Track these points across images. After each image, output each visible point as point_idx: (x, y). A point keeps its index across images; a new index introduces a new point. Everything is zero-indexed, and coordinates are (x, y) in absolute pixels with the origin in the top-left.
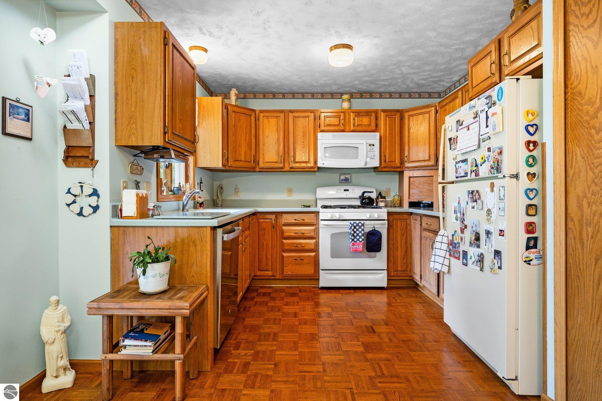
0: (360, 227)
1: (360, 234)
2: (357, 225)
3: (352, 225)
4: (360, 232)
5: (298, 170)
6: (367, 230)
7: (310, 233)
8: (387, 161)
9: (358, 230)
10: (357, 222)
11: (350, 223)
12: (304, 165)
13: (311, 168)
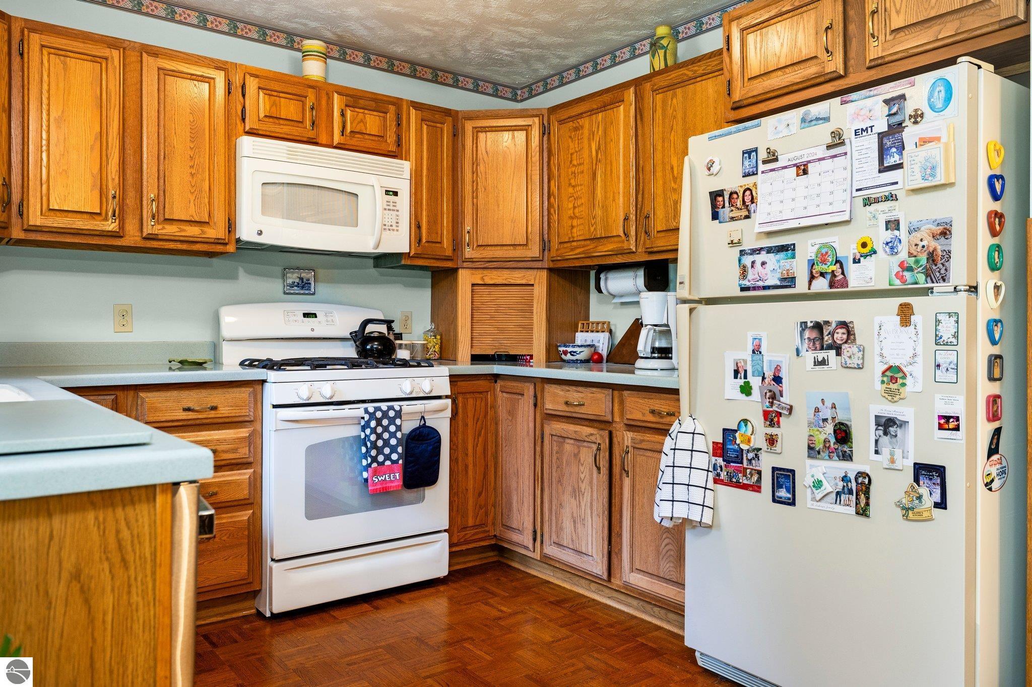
0: (392, 421)
1: (393, 442)
2: (385, 414)
3: (372, 416)
4: (393, 435)
5: (172, 246)
6: (408, 426)
7: (235, 450)
8: (424, 240)
9: (386, 429)
10: (384, 406)
11: (366, 411)
12: (193, 231)
13: (218, 242)
